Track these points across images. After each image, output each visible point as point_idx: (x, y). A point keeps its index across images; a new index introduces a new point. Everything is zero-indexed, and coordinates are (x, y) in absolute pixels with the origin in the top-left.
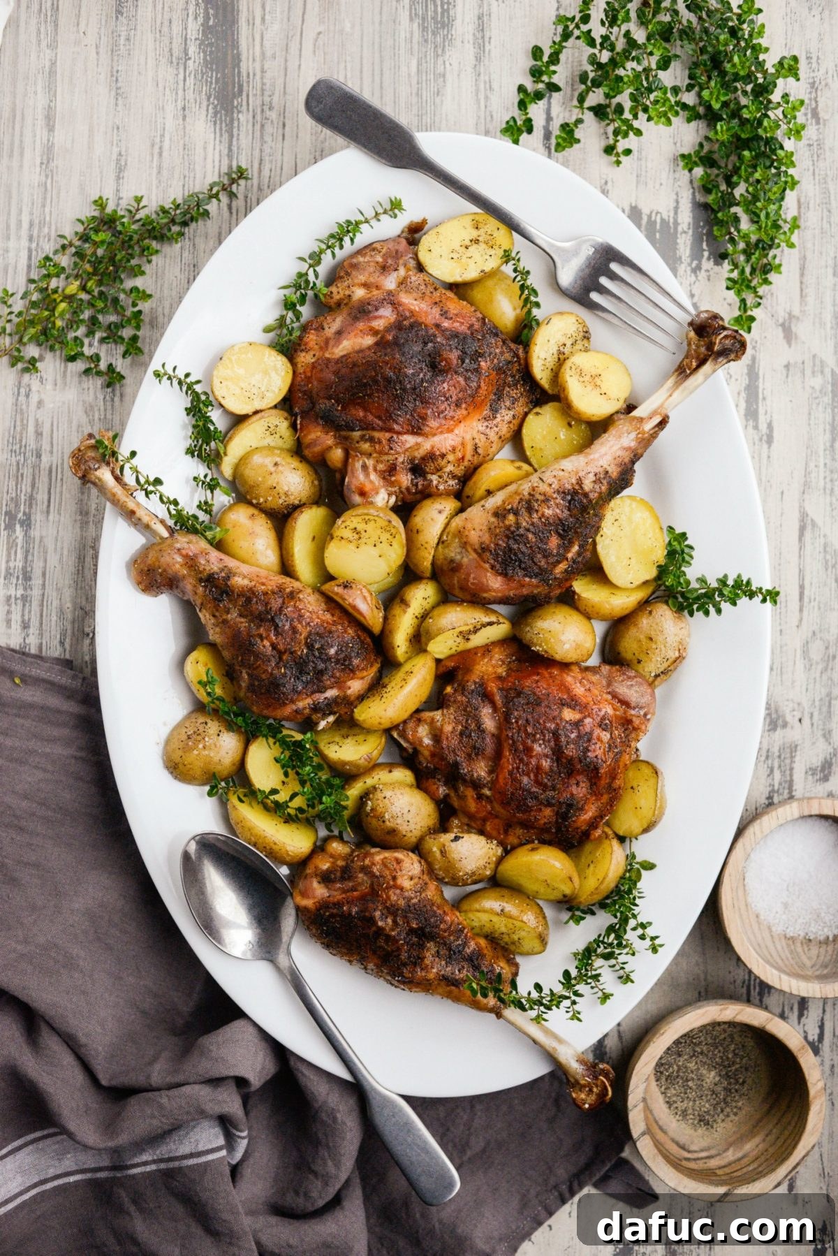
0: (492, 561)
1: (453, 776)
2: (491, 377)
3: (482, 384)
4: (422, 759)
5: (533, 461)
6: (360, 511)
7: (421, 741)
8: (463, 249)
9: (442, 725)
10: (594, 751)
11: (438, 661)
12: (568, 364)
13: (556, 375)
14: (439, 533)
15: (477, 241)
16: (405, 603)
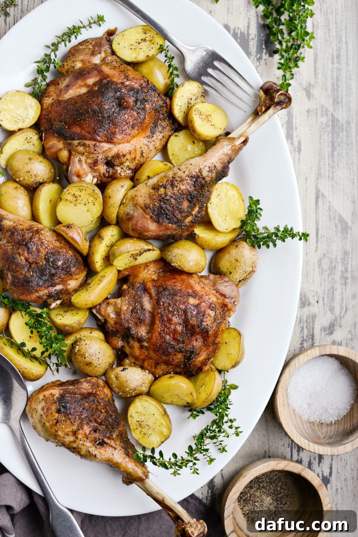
0: (151, 214)
1: (127, 335)
2: (151, 113)
3: (147, 117)
4: (109, 325)
5: (173, 162)
6: (77, 185)
7: (109, 316)
8: (137, 44)
9: (121, 306)
10: (206, 322)
11: (119, 271)
12: (194, 108)
13: (187, 115)
14: (121, 198)
15: (145, 40)
16: (101, 238)
